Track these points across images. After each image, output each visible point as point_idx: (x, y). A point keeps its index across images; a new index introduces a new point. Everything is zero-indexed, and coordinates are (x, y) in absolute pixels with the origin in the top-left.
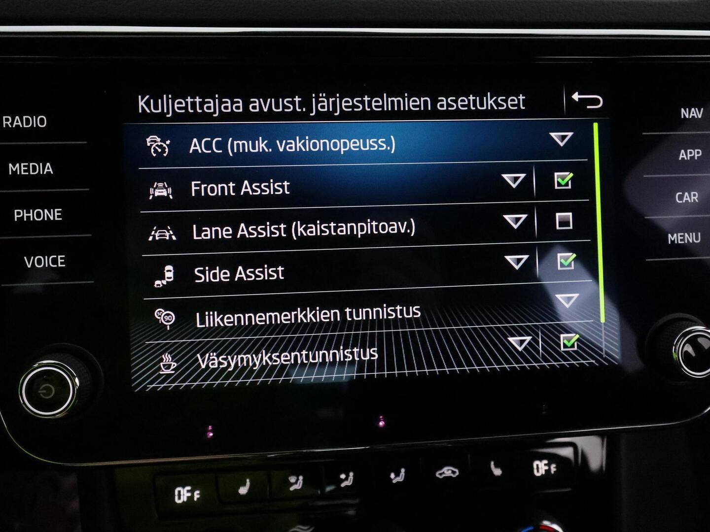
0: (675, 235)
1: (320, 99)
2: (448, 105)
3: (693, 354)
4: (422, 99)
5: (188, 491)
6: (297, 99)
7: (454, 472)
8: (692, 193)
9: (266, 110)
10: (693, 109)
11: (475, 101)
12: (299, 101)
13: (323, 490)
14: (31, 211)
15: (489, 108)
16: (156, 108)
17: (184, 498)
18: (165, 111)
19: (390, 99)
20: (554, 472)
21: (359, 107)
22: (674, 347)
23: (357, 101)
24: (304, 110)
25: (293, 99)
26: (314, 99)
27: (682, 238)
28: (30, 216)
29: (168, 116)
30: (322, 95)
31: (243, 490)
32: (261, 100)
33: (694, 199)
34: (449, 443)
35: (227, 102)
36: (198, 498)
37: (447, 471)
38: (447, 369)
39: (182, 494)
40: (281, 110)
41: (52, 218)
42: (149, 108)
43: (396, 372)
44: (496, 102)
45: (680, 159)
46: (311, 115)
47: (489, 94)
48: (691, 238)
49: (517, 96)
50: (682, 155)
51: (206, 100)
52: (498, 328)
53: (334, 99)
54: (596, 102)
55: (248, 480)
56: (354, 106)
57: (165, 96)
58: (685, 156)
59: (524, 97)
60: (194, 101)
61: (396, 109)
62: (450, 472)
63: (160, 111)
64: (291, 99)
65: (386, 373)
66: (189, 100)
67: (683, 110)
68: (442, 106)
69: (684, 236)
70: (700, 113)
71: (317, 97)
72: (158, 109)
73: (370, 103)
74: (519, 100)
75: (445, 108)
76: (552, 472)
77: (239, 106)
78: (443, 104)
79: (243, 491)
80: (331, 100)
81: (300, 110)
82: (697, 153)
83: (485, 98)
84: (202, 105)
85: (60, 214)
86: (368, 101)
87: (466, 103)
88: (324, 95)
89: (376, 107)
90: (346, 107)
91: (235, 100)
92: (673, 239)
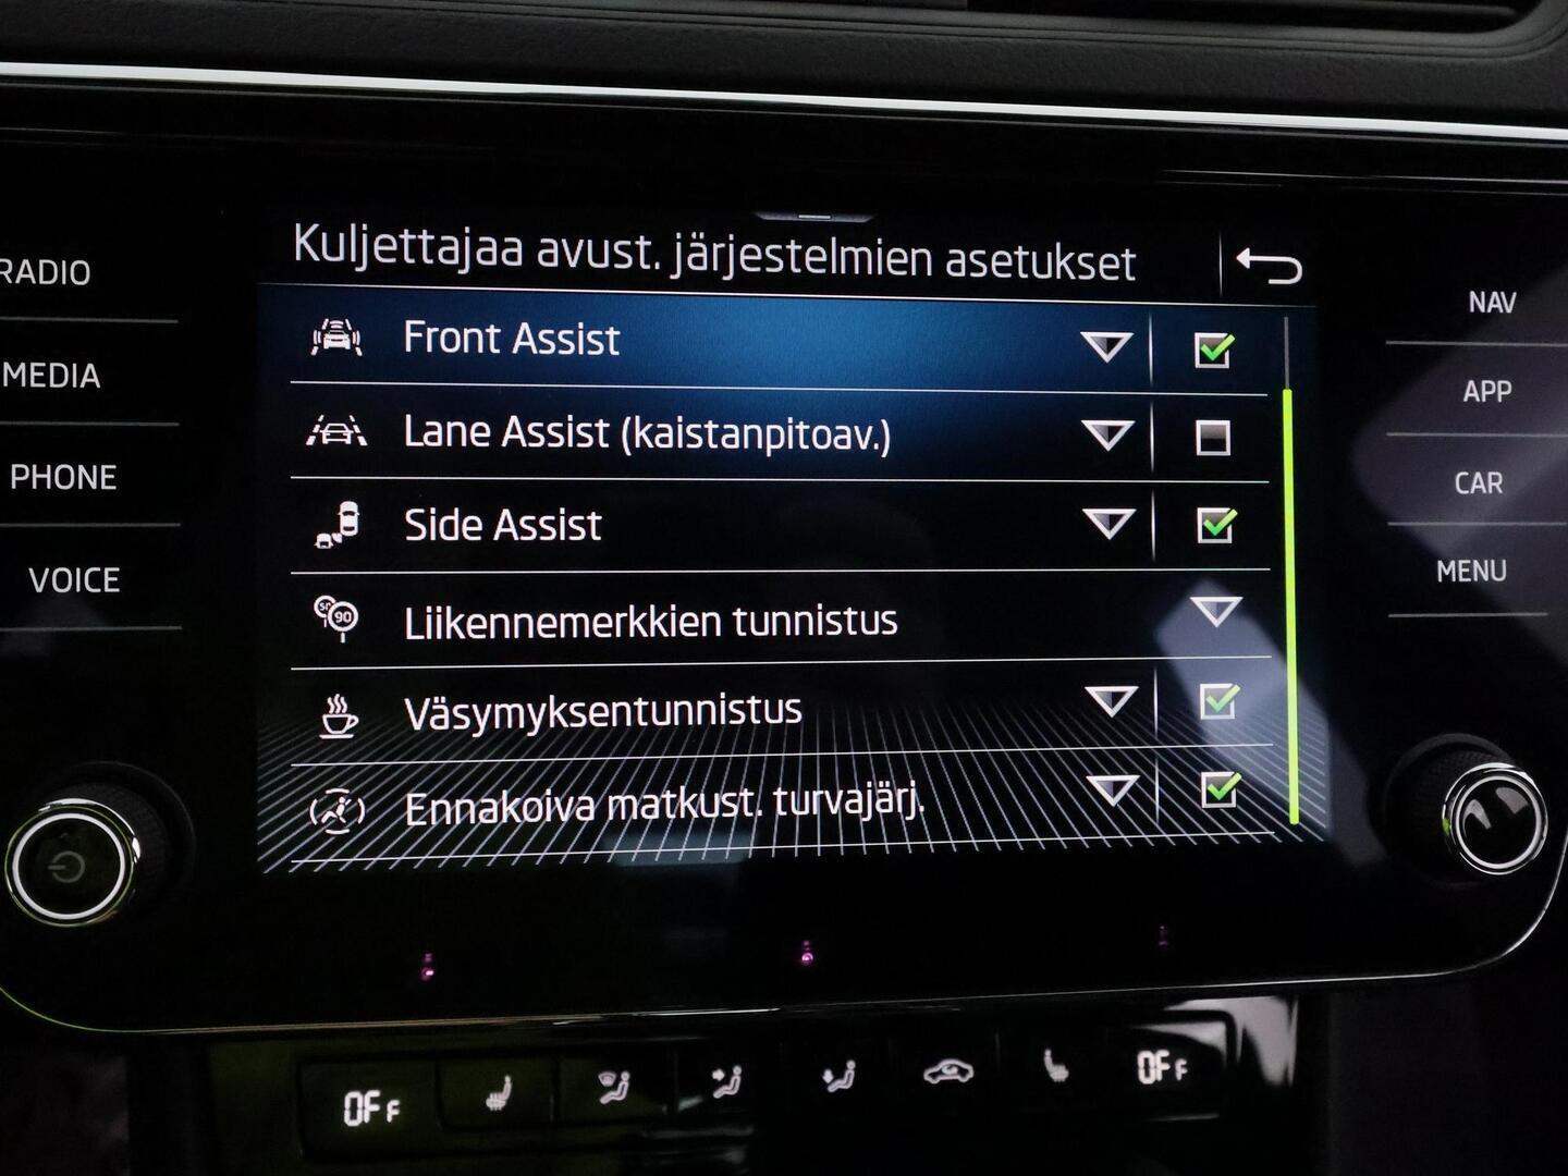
0: (1452, 563)
1: (693, 245)
2: (971, 267)
3: (1487, 824)
4: (914, 252)
5: (373, 1101)
6: (642, 243)
7: (963, 1072)
8: (1490, 474)
9: (573, 264)
10: (1495, 294)
11: (1027, 260)
12: (646, 247)
13: (673, 1104)
14: (49, 467)
15: (1059, 277)
16: (333, 251)
17: (364, 1116)
18: (353, 259)
19: (843, 250)
20: (1183, 1075)
21: (776, 264)
22: (1445, 807)
23: (772, 252)
24: (657, 266)
25: (633, 243)
26: (679, 245)
27: (1467, 570)
28: (46, 479)
29: (358, 269)
30: (698, 235)
31: (496, 1100)
32: (564, 241)
33: (1494, 487)
34: (954, 1004)
35: (489, 244)
36: (394, 1117)
37: (949, 1070)
38: (952, 842)
39: (361, 1107)
40: (606, 264)
41: (94, 485)
42: (318, 251)
43: (842, 845)
44: (1073, 263)
45: (1466, 399)
46: (672, 277)
47: (1058, 245)
48: (1484, 571)
49: (1119, 252)
50: (1471, 392)
51: (444, 238)
52: (1065, 754)
53: (723, 245)
54: (1289, 271)
55: (508, 1079)
56: (765, 262)
57: (353, 226)
58: (1475, 395)
59: (1134, 256)
60: (417, 240)
61: (857, 272)
62: (955, 1070)
63: (341, 258)
64: (629, 243)
65: (819, 846)
66: (406, 236)
67: (1473, 295)
68: (956, 268)
69: (1470, 566)
70: (1509, 303)
71: (686, 241)
72: (338, 255)
73: (800, 256)
74: (1122, 261)
75: (963, 274)
76: (1179, 1076)
77: (516, 254)
78: (959, 263)
79: (496, 1102)
80: (716, 247)
81: (648, 267)
82: (1501, 389)
83: (1049, 254)
84: (434, 247)
85: (112, 476)
86: (796, 251)
87: (1009, 263)
88: (702, 235)
89: (813, 264)
90: (749, 263)
91: (507, 240)
92: (1447, 573)
